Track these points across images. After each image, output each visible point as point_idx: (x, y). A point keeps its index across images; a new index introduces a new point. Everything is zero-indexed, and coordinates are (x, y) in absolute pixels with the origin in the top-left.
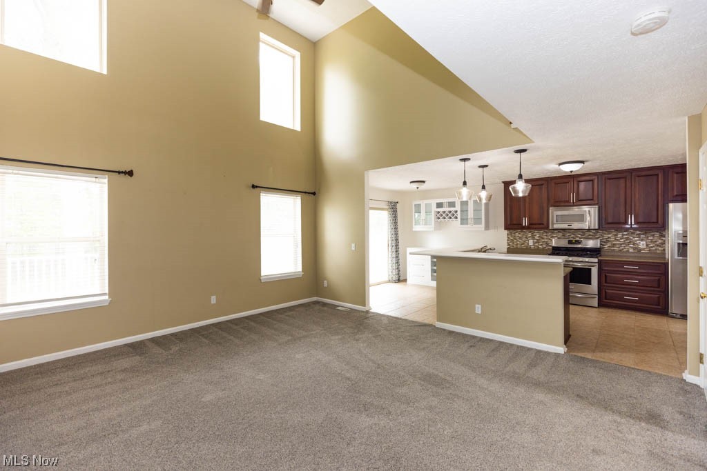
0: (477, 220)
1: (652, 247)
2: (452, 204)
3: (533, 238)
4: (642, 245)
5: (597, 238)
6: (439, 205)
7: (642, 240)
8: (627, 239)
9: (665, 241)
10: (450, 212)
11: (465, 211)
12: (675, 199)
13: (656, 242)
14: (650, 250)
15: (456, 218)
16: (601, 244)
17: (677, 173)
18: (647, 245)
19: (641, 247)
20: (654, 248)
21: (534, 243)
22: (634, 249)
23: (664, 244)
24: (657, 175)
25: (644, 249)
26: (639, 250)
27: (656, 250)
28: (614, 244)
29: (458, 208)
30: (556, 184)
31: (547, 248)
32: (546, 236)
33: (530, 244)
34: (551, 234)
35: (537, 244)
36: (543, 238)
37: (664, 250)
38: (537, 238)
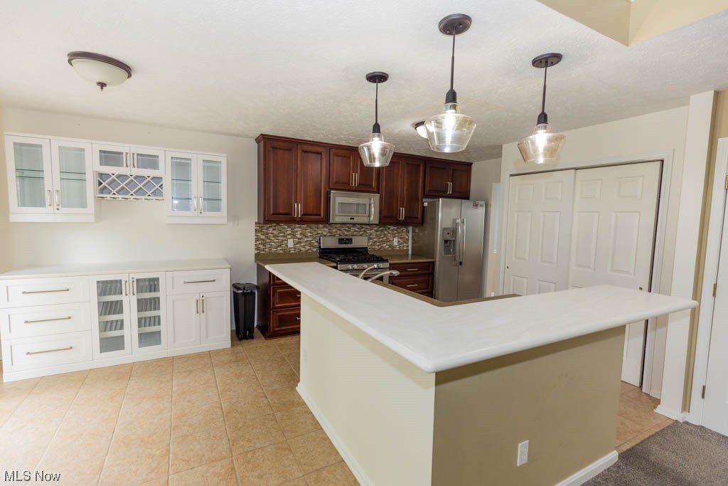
1: (401, 244)
3: (294, 236)
7: (395, 237)
8: (385, 235)
9: (409, 237)
10: (142, 178)
11: (182, 181)
13: (404, 238)
14: (400, 247)
15: (159, 194)
18: (398, 242)
19: (395, 244)
21: (295, 244)
22: (389, 245)
23: (409, 240)
25: (396, 247)
26: (393, 247)
27: (404, 246)
29: (164, 171)
31: (310, 251)
32: (310, 232)
33: (289, 246)
34: (316, 229)
35: (298, 245)
36: (306, 237)
37: (408, 246)
38: (299, 236)
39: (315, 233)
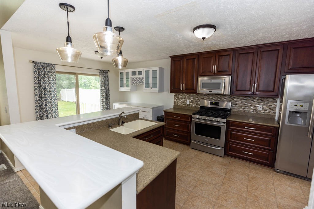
0: (154, 85)
1: (266, 110)
2: (140, 73)
3: (189, 99)
4: (260, 108)
5: (230, 101)
6: (134, 73)
7: (260, 104)
8: (250, 103)
9: (276, 106)
10: (140, 78)
11: (147, 78)
12: (289, 71)
13: (270, 106)
14: (265, 112)
15: (143, 83)
16: (231, 106)
17: (293, 48)
18: (263, 108)
19: (259, 109)
20: (268, 111)
21: (190, 103)
22: (254, 110)
23: (276, 108)
24: (278, 50)
25: (260, 111)
26: (258, 111)
27: (269, 112)
28: (241, 106)
29: (143, 75)
30: (203, 58)
31: (197, 107)
32: (197, 98)
33: (187, 103)
34: (200, 96)
35: (191, 103)
36: (195, 100)
37: (275, 113)
38: (192, 99)
39: (200, 98)
